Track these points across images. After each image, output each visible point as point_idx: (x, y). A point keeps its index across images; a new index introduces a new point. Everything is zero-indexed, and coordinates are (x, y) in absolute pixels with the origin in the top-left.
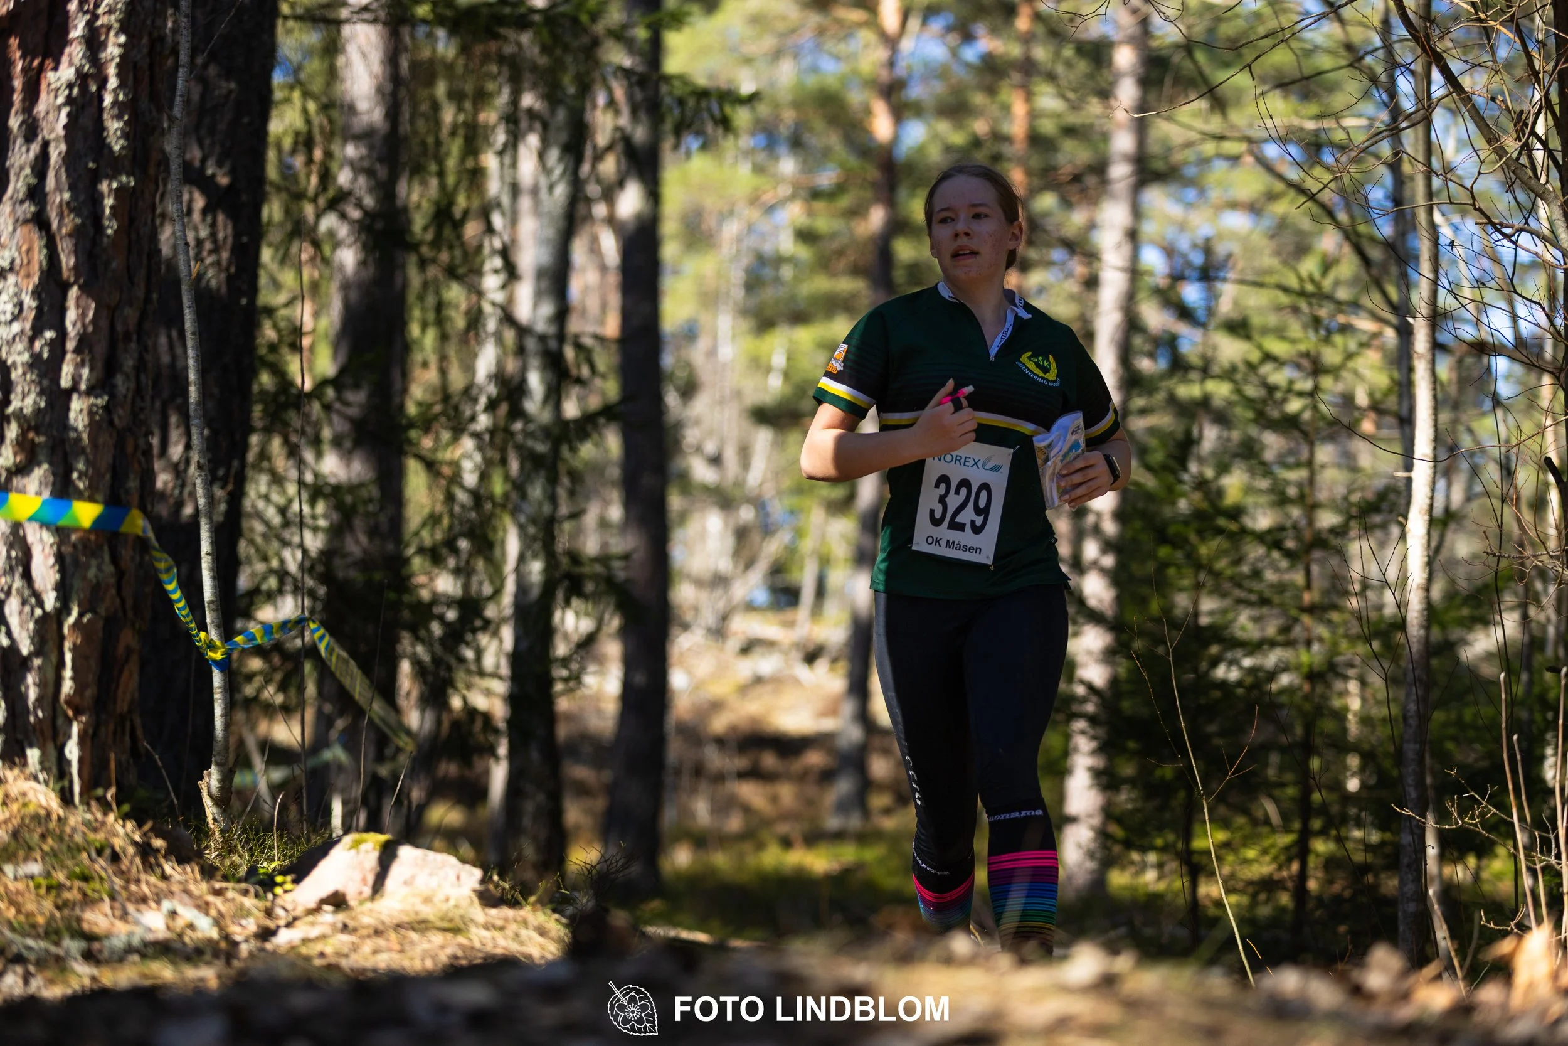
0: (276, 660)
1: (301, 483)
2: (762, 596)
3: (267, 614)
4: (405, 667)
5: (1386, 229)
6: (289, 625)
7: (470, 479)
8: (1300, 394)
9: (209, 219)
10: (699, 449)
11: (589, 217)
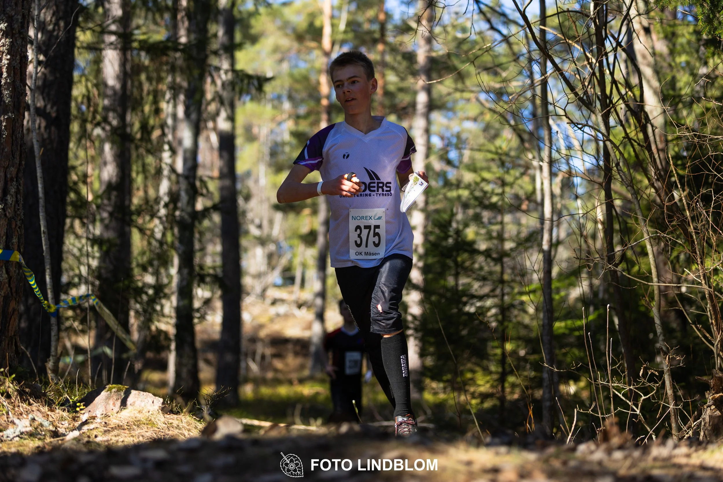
0: (78, 311)
1: (88, 239)
2: (279, 281)
3: (74, 292)
4: (132, 313)
5: (530, 127)
6: (83, 298)
7: (158, 235)
8: (497, 194)
9: (48, 131)
10: (252, 221)
11: (206, 127)
